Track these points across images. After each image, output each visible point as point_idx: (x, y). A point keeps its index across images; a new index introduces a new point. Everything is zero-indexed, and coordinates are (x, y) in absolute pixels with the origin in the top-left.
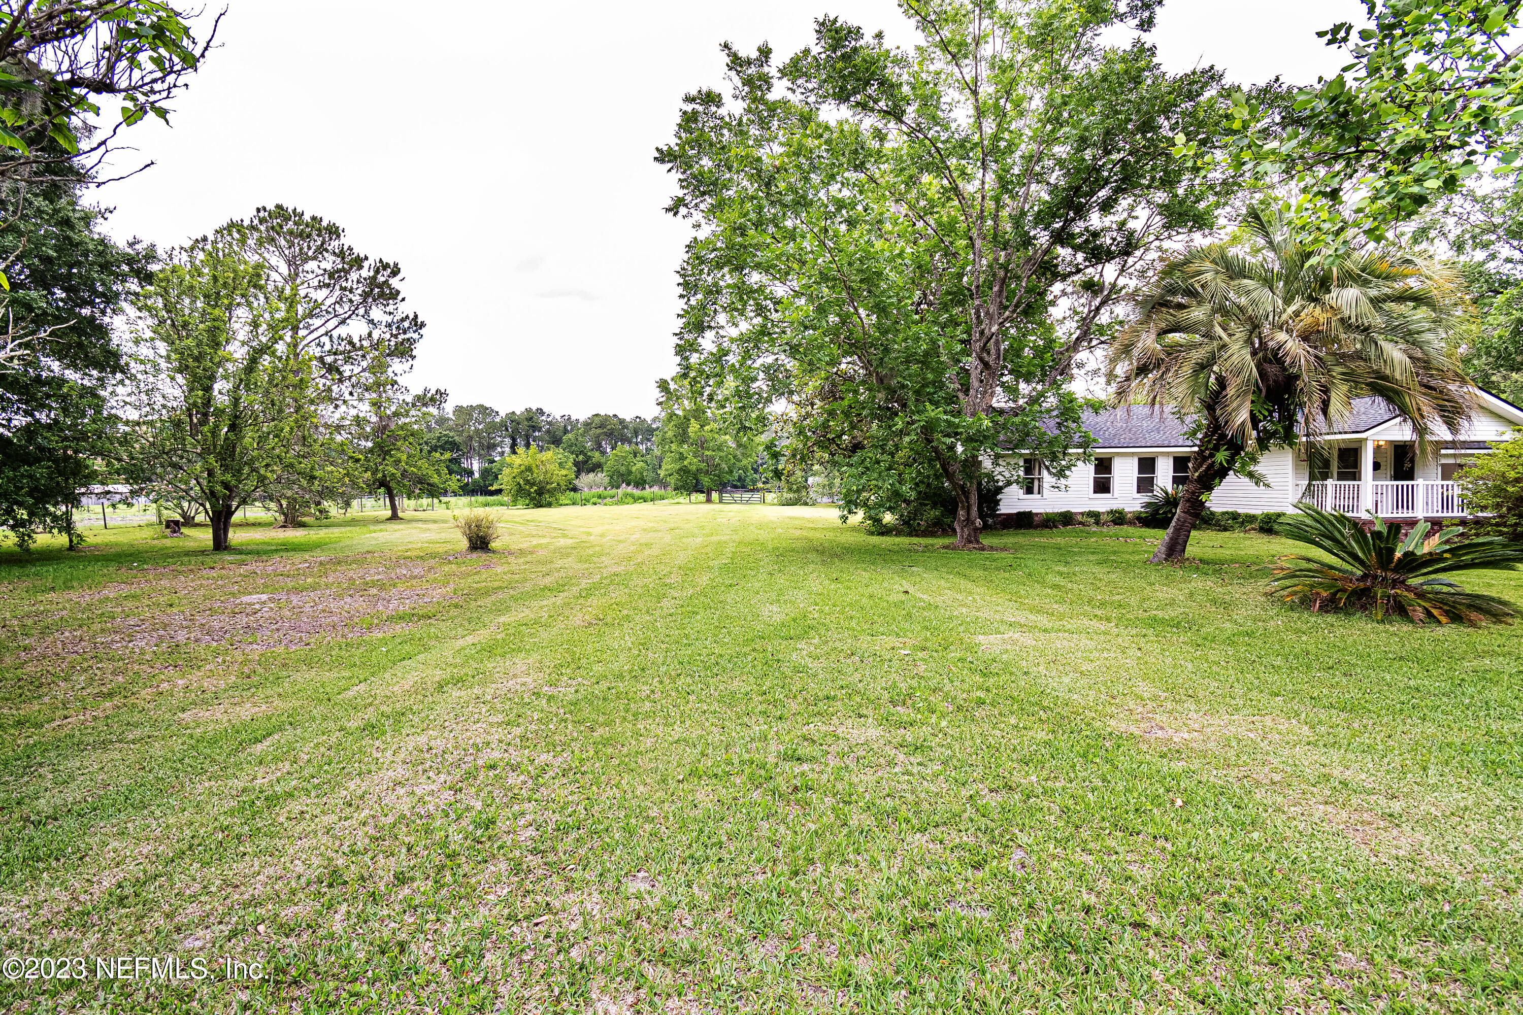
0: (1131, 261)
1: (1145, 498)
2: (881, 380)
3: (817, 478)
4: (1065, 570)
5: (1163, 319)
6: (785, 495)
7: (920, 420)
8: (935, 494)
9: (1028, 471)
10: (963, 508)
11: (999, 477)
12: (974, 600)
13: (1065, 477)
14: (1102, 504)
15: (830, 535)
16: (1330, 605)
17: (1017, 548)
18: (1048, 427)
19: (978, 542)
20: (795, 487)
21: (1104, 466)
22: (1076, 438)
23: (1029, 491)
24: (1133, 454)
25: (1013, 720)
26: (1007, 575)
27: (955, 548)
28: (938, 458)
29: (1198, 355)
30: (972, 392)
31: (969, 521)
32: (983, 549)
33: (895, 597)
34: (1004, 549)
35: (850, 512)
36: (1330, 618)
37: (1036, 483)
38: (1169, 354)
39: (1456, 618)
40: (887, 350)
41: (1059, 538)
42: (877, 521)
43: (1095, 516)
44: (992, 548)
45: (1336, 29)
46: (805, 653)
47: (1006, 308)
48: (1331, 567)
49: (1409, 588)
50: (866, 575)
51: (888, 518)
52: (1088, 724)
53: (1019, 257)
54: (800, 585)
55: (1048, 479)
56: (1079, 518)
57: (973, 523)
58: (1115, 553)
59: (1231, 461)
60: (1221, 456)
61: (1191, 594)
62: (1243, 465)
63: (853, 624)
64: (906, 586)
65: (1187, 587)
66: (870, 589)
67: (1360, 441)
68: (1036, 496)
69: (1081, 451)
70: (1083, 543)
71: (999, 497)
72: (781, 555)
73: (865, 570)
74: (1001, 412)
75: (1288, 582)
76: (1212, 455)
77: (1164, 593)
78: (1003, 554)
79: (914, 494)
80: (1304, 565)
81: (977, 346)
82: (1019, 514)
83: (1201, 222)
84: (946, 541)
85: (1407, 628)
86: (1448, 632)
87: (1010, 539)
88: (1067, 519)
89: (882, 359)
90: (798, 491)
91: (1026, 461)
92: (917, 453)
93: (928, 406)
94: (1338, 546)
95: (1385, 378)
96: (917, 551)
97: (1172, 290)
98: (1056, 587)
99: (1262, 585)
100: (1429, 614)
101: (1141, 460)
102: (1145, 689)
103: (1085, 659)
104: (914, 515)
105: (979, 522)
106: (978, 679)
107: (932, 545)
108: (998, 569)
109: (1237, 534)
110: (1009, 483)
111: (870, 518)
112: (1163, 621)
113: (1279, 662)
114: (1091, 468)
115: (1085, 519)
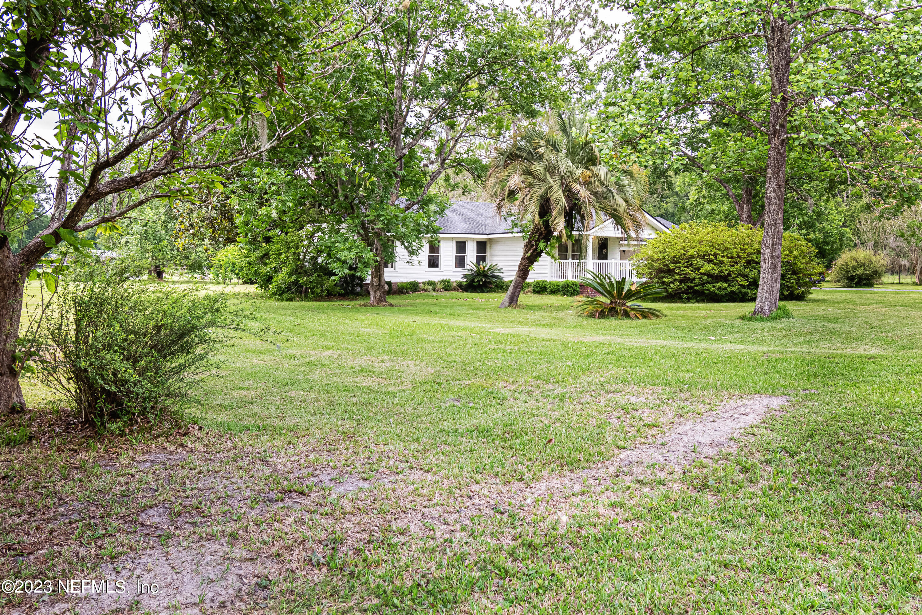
1: (462, 271)
10: (377, 276)
16: (602, 315)
19: (386, 301)
21: (434, 246)
24: (452, 239)
31: (380, 286)
36: (602, 320)
39: (644, 317)
41: (412, 300)
43: (432, 284)
49: (628, 306)
56: (422, 286)
57: (383, 287)
59: (546, 248)
60: (542, 245)
68: (390, 269)
76: (537, 244)
84: (365, 302)
86: (643, 322)
88: (414, 287)
99: (565, 313)
100: (636, 316)
101: (457, 243)
105: (387, 287)
114: (427, 247)
115: (426, 287)
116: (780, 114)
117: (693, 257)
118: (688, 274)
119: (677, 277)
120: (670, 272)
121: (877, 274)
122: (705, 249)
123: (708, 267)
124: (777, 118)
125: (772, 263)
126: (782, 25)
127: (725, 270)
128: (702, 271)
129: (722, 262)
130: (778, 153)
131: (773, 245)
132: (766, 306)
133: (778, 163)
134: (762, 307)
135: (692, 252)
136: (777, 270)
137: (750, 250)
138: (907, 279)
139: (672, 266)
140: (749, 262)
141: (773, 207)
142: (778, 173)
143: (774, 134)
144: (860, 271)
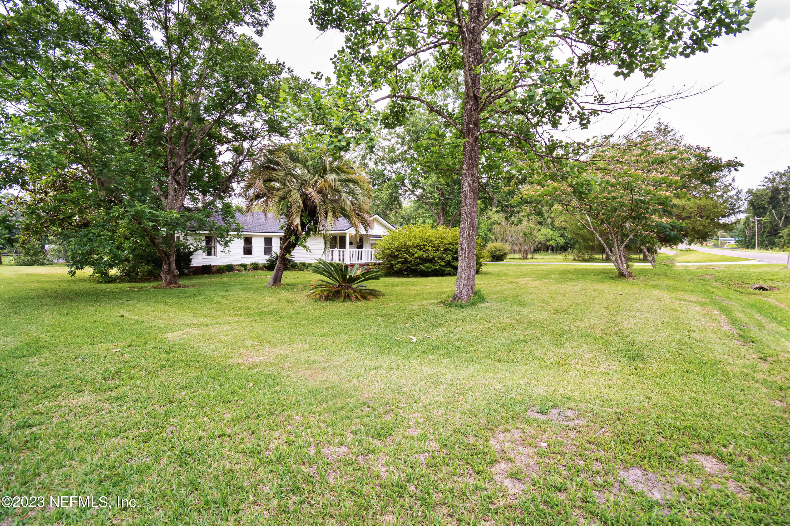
0: (255, 143)
1: (267, 257)
2: (102, 184)
3: (53, 246)
4: (225, 294)
5: (266, 175)
6: (22, 258)
7: (132, 211)
8: (148, 256)
9: (208, 243)
10: (166, 264)
11: (191, 246)
12: (169, 315)
13: (228, 246)
14: (248, 260)
15: (65, 285)
16: (327, 298)
17: (200, 285)
18: (218, 220)
19: (176, 283)
20: (32, 252)
21: (248, 241)
22: (233, 226)
23: (209, 254)
24: (262, 236)
25: (180, 371)
26: (191, 300)
27: (161, 287)
28: (148, 235)
29: (280, 193)
30: (169, 197)
31: (170, 271)
32: (179, 287)
33: (113, 320)
34: (193, 286)
35: (77, 268)
36: (327, 303)
37: (213, 250)
38: (269, 191)
39: (364, 298)
40: (105, 165)
41: (225, 278)
42: (105, 274)
43: (244, 266)
44: (185, 286)
45: (318, 74)
46: (36, 364)
47: (189, 153)
48: (330, 283)
49: (352, 289)
50: (92, 309)
51: (114, 272)
52: (219, 364)
53: (196, 126)
54: (34, 321)
55: (219, 248)
56: (237, 267)
57: (173, 272)
58: (252, 284)
59: (297, 240)
60: (293, 238)
61: (280, 299)
62: (302, 242)
63: (79, 340)
64: (122, 312)
65: (279, 297)
66: (95, 317)
67: (345, 233)
68: (213, 256)
69: (236, 233)
70: (237, 280)
71: (191, 257)
72: (17, 302)
73: (92, 306)
74: (189, 210)
75: (315, 290)
76: (289, 238)
77: (268, 300)
78: (192, 289)
79: (131, 256)
80: (321, 283)
81: (172, 171)
82: (203, 266)
83: (283, 133)
84: (155, 284)
85: (350, 303)
86: (362, 303)
87: (197, 280)
88: (230, 268)
89: (102, 170)
90: (35, 254)
91: (206, 237)
92: (133, 231)
93: (137, 203)
94: (330, 275)
95: (345, 211)
96: (133, 291)
97: (271, 161)
98: (218, 303)
99: (306, 293)
100: (357, 298)
101: (265, 239)
102: (249, 343)
103: (224, 335)
104: (133, 269)
105: (176, 272)
106: (164, 356)
107: (146, 287)
108: (186, 297)
109: (305, 272)
110: (197, 250)
111: (99, 272)
112: (265, 313)
113: (305, 322)
114: (242, 241)
115: (239, 268)
116: (473, 113)
117: (410, 247)
118: (407, 258)
119: (400, 260)
120: (396, 257)
121: (505, 254)
122: (417, 241)
123: (419, 253)
124: (471, 117)
125: (469, 253)
126: (474, 27)
127: (431, 255)
128: (416, 256)
129: (428, 250)
130: (472, 150)
131: (469, 236)
132: (464, 293)
133: (472, 159)
134: (460, 293)
135: (409, 243)
136: (473, 259)
137: (446, 242)
138: (517, 256)
139: (396, 253)
140: (445, 250)
141: (469, 201)
142: (472, 169)
143: (468, 132)
144: (498, 253)
